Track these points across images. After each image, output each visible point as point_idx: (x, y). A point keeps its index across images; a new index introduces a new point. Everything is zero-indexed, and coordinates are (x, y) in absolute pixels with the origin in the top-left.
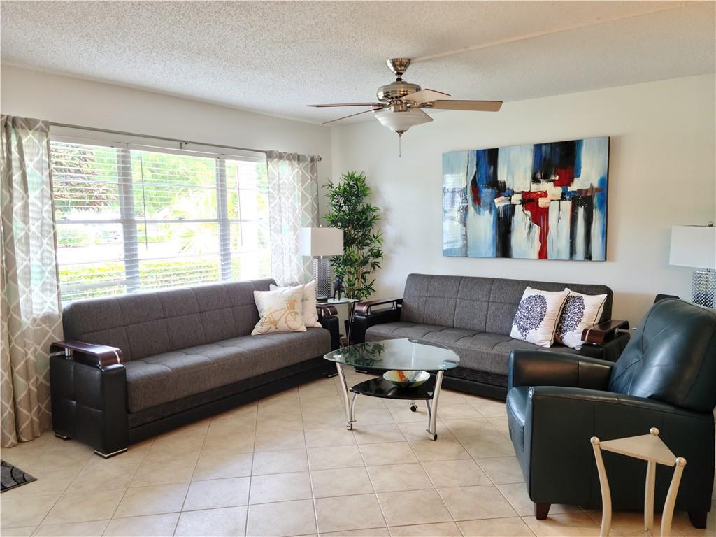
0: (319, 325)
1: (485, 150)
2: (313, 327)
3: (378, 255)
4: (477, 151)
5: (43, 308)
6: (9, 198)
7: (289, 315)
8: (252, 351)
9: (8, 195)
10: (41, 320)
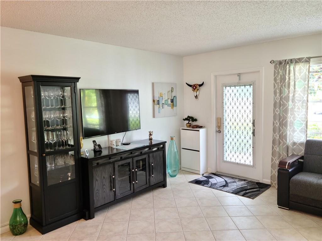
5: (301, 139)
6: (288, 92)
9: (288, 91)
10: (299, 144)
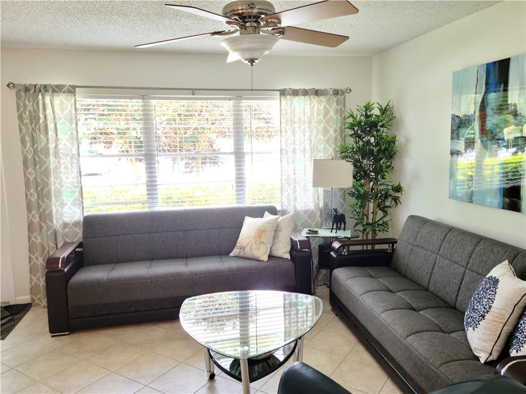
0: (288, 256)
1: (495, 62)
2: (281, 258)
3: (398, 189)
4: (487, 65)
5: (75, 217)
6: (45, 141)
7: (254, 244)
8: (192, 272)
9: (45, 139)
10: (73, 224)
